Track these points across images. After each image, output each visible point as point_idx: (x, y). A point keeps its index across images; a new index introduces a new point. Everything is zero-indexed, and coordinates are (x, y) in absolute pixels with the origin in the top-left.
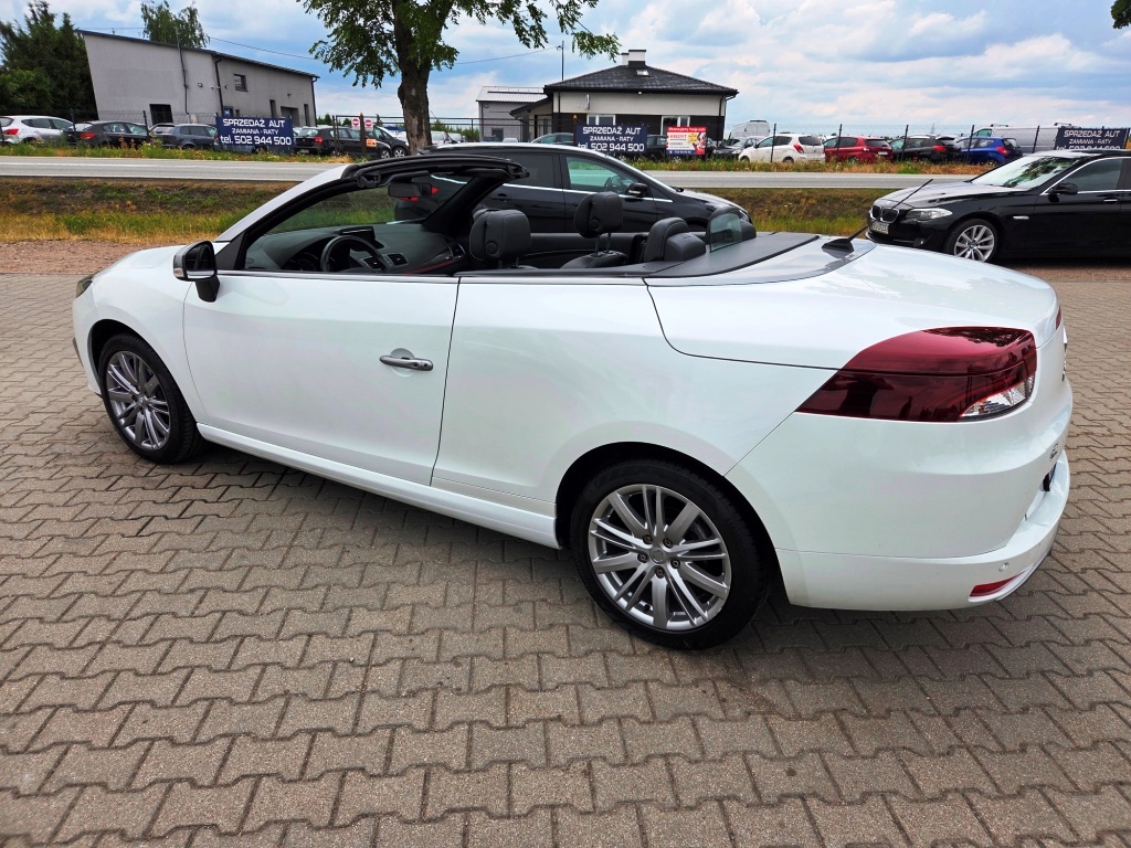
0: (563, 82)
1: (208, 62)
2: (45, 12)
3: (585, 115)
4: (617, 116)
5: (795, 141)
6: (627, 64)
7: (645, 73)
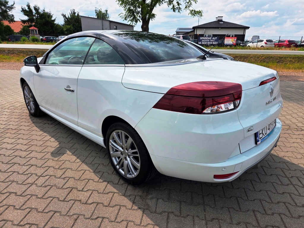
0: (199, 26)
1: (108, 23)
2: (74, 12)
3: (204, 35)
4: (213, 35)
5: (265, 41)
6: (217, 20)
7: (222, 23)
